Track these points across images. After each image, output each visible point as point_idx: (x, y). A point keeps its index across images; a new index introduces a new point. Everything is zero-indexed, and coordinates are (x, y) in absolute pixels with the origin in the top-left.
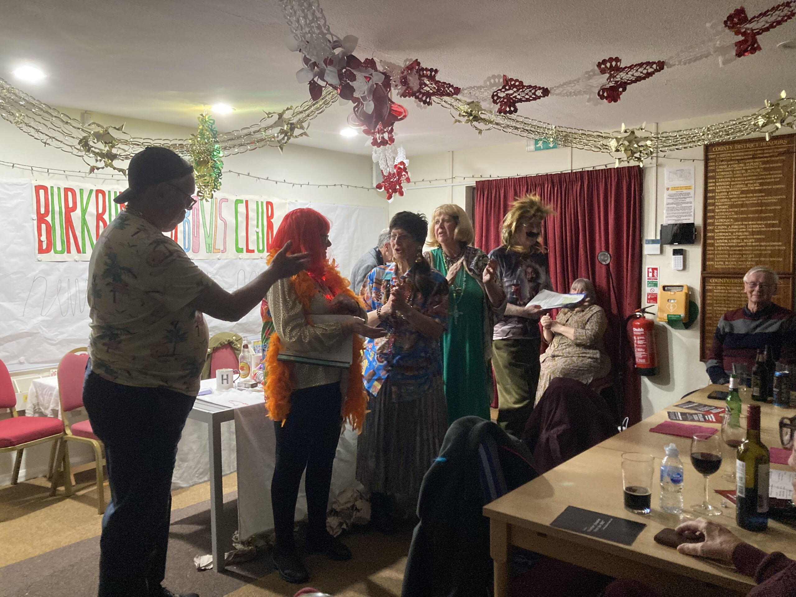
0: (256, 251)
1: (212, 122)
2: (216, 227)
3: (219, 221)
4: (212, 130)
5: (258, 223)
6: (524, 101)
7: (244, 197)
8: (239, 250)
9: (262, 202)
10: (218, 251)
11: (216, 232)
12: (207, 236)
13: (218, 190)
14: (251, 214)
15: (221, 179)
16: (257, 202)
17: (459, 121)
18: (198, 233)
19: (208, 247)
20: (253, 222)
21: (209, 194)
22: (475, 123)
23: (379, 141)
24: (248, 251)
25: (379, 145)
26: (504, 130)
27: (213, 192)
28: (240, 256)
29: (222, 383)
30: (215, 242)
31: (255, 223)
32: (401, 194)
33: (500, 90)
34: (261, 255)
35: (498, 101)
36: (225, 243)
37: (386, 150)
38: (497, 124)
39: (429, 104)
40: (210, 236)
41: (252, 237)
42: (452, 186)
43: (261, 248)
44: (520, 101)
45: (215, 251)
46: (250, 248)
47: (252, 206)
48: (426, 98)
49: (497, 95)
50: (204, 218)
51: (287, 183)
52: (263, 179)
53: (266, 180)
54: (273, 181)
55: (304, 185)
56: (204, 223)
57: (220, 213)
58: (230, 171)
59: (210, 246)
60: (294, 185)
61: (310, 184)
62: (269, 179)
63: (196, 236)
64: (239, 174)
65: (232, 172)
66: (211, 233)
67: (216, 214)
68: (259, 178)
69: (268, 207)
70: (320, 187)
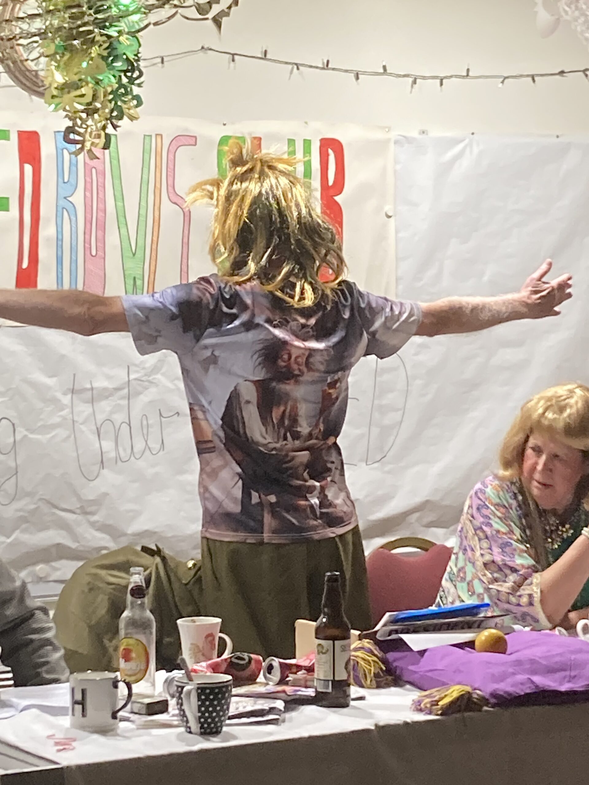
2: (157, 222)
3: (167, 207)
7: (248, 128)
9: (307, 143)
11: (155, 243)
12: (129, 253)
16: (291, 141)
18: (102, 242)
19: (129, 288)
30: (153, 273)
40: (139, 254)
50: (120, 197)
51: (391, 74)
52: (311, 67)
53: (323, 68)
54: (346, 71)
55: (453, 79)
56: (121, 214)
57: (170, 182)
58: (203, 48)
59: (139, 282)
60: (415, 82)
61: (471, 74)
62: (330, 66)
63: (94, 253)
64: (233, 55)
65: (211, 49)
66: (140, 243)
67: (158, 185)
68: (296, 64)
69: (328, 155)
70: (506, 81)
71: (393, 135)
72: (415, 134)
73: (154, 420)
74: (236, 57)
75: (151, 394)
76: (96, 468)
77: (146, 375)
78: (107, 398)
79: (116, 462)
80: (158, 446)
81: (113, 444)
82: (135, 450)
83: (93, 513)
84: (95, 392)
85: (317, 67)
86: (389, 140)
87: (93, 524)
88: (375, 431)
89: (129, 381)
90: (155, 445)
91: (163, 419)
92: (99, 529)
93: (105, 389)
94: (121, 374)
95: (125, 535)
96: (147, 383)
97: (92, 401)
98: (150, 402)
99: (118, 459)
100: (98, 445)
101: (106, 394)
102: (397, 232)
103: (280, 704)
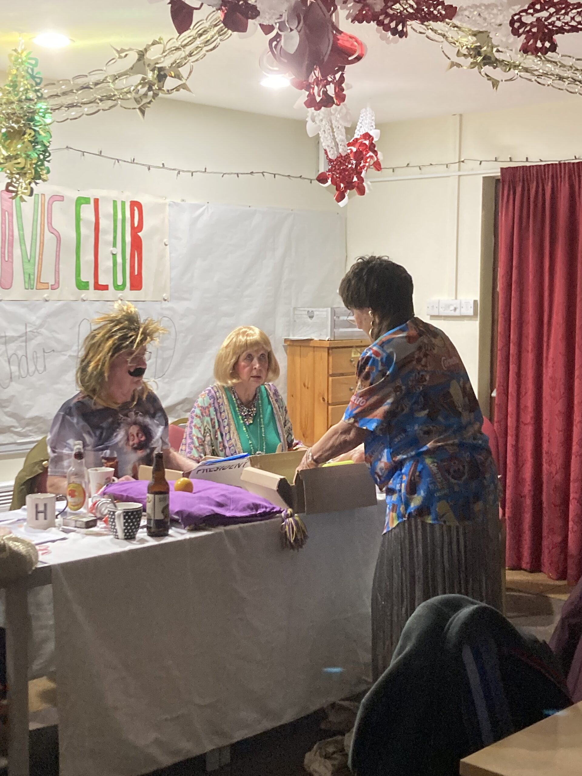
0: (111, 287)
1: (33, 62)
2: (42, 243)
3: (48, 235)
4: (33, 77)
5: (115, 238)
6: (568, 31)
7: (92, 193)
8: (82, 286)
9: (123, 203)
10: (45, 286)
11: (41, 254)
12: (26, 260)
13: (44, 180)
14: (104, 223)
15: (49, 161)
16: (115, 202)
17: (459, 65)
18: (11, 253)
19: (27, 280)
20: (106, 237)
21: (26, 189)
22: (487, 69)
23: (318, 99)
24: (98, 287)
25: (318, 106)
26: (539, 80)
27: (33, 185)
28: (83, 296)
29: (37, 519)
30: (40, 272)
31: (111, 238)
32: (362, 191)
33: (525, 11)
34: (120, 294)
35: (521, 31)
36: (57, 272)
37: (332, 114)
38: (526, 70)
39: (402, 34)
40: (32, 261)
41: (105, 263)
42: (460, 176)
43: (120, 282)
44: (561, 30)
45: (40, 286)
46: (101, 283)
47: (106, 209)
48: (397, 25)
49: (519, 20)
50: (21, 228)
51: (167, 168)
52: (125, 161)
53: (131, 163)
54: (143, 165)
55: (198, 173)
56: (22, 238)
57: (49, 221)
58: (67, 147)
59: (32, 277)
60: (179, 173)
61: (207, 171)
62: (135, 161)
63: (7, 260)
64: (84, 152)
65: (71, 148)
66: (33, 254)
67: (43, 223)
68: (117, 160)
69: (134, 210)
70: (224, 176)
71: (168, 201)
72: (179, 201)
73: (40, 354)
74: (85, 153)
75: (39, 340)
76: (8, 381)
77: (36, 329)
78: (13, 341)
79: (19, 378)
80: (42, 369)
81: (17, 368)
82: (30, 371)
83: (5, 407)
84: (7, 338)
85: (128, 162)
86: (165, 204)
87: (6, 414)
88: (159, 361)
89: (26, 333)
90: (41, 369)
91: (46, 354)
92: (10, 416)
93: (13, 337)
94: (22, 329)
95: (24, 419)
96: (36, 334)
97: (5, 343)
98: (39, 344)
99: (20, 376)
100: (8, 368)
101: (13, 339)
102: (170, 253)
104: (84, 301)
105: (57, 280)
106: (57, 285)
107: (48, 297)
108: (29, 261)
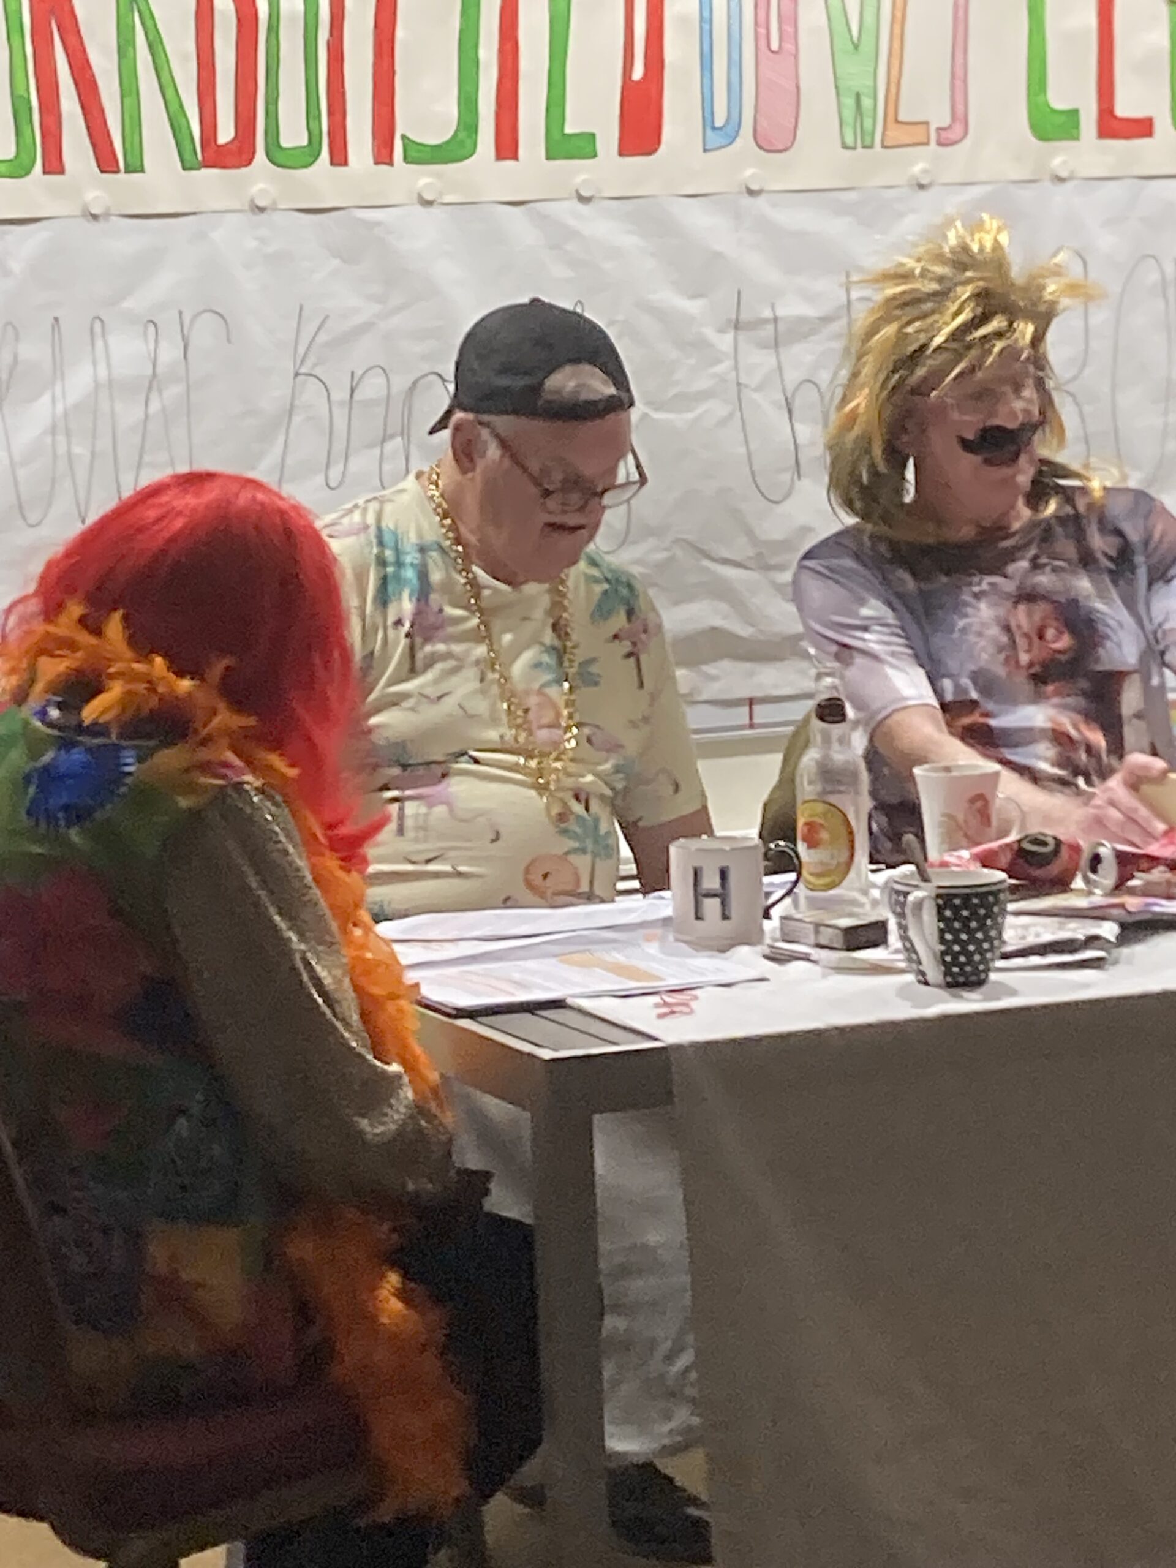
0: (1163, 125)
8: (1053, 126)
10: (917, 134)
11: (900, 19)
12: (846, 44)
18: (790, 23)
19: (849, 114)
24: (1114, 126)
28: (1056, 162)
29: (698, 916)
30: (896, 82)
36: (959, 80)
40: (867, 46)
41: (1142, 40)
45: (896, 134)
46: (1124, 108)
59: (867, 102)
63: (775, 46)
66: (869, 19)
78: (805, 337)
81: (819, 430)
84: (781, 327)
89: (849, 303)
93: (801, 320)
94: (834, 289)
97: (776, 344)
100: (787, 431)
103: (1109, 930)
104: (1061, 180)
105: (960, 108)
106: (958, 129)
107: (925, 171)
108: (856, 47)
